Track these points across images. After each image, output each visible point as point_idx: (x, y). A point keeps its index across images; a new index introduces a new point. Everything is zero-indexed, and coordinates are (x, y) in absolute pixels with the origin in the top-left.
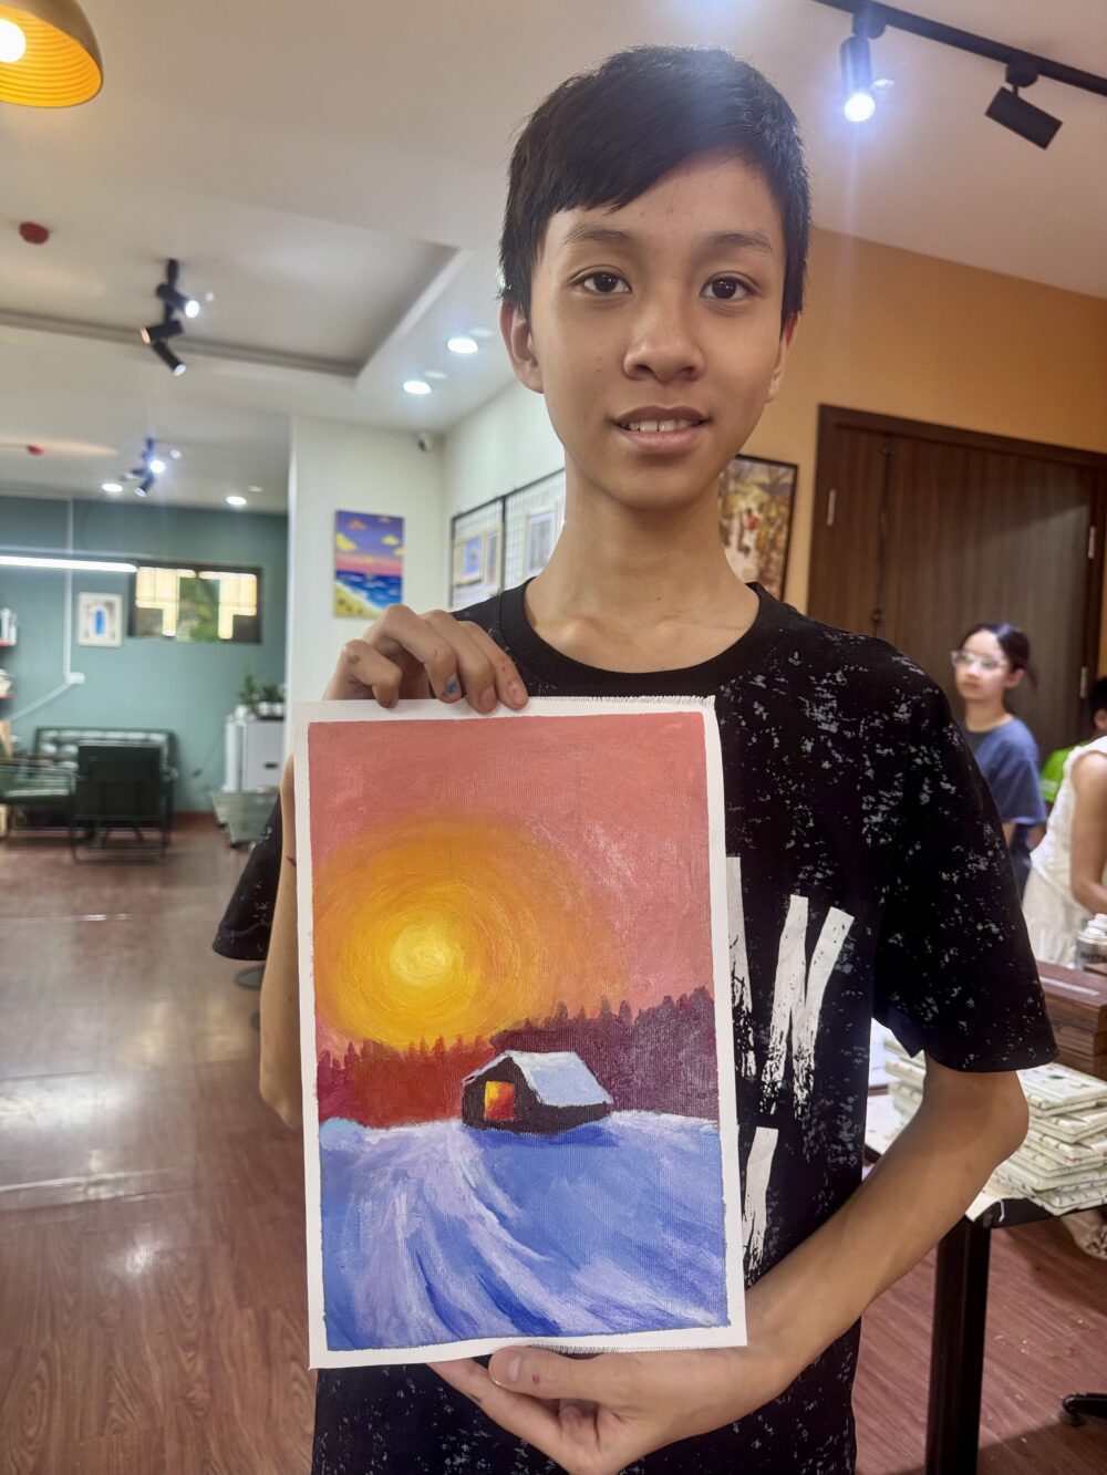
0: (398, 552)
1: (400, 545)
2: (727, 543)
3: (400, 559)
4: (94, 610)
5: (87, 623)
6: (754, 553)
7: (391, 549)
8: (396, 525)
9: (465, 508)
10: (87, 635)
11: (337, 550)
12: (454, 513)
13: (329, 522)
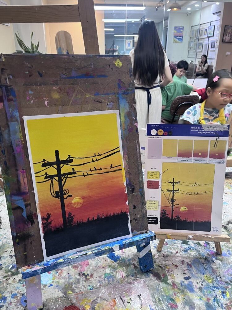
0: (183, 32)
1: (183, 31)
2: (227, 35)
3: (183, 33)
4: (128, 43)
5: (127, 45)
6: (230, 37)
7: (182, 32)
8: (183, 28)
9: (193, 25)
10: (127, 47)
11: (174, 33)
12: (192, 26)
13: (173, 28)
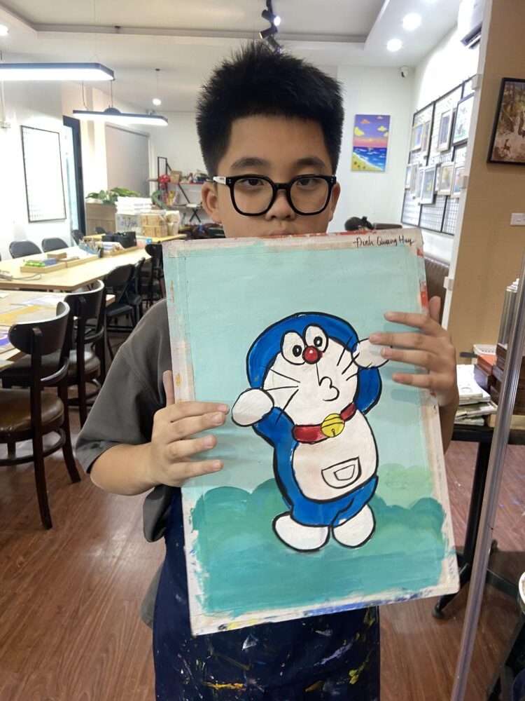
0: (386, 135)
1: (387, 131)
3: (387, 138)
7: (382, 133)
8: (386, 120)
9: (419, 110)
11: (355, 135)
12: (415, 112)
